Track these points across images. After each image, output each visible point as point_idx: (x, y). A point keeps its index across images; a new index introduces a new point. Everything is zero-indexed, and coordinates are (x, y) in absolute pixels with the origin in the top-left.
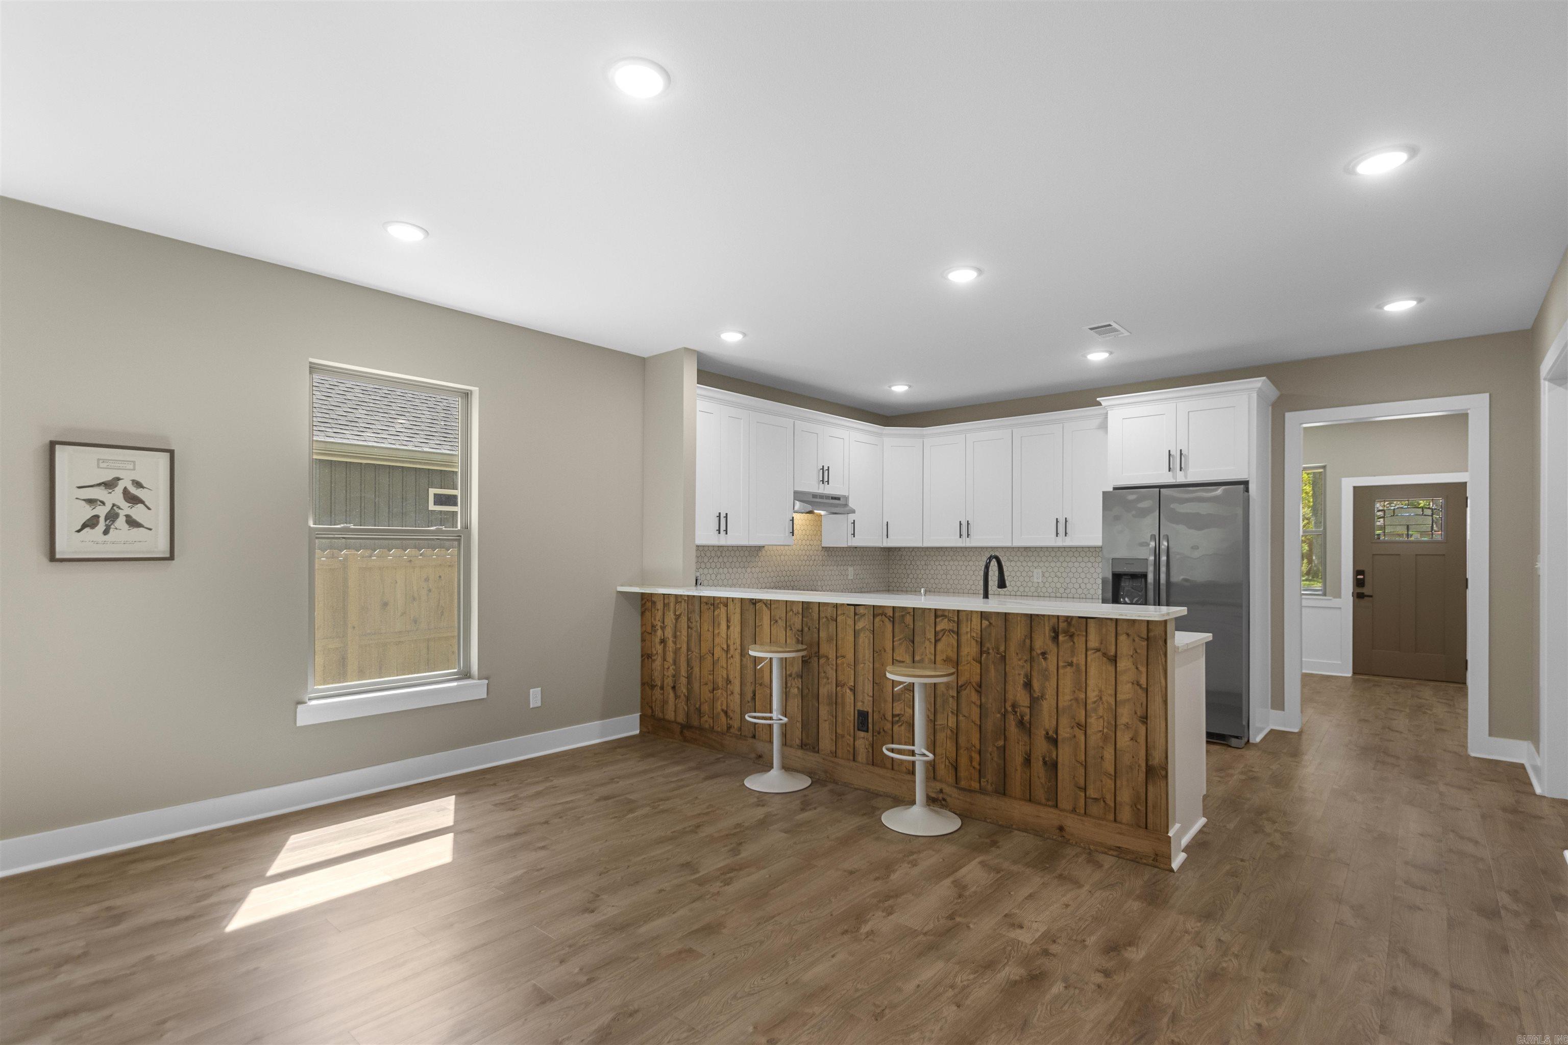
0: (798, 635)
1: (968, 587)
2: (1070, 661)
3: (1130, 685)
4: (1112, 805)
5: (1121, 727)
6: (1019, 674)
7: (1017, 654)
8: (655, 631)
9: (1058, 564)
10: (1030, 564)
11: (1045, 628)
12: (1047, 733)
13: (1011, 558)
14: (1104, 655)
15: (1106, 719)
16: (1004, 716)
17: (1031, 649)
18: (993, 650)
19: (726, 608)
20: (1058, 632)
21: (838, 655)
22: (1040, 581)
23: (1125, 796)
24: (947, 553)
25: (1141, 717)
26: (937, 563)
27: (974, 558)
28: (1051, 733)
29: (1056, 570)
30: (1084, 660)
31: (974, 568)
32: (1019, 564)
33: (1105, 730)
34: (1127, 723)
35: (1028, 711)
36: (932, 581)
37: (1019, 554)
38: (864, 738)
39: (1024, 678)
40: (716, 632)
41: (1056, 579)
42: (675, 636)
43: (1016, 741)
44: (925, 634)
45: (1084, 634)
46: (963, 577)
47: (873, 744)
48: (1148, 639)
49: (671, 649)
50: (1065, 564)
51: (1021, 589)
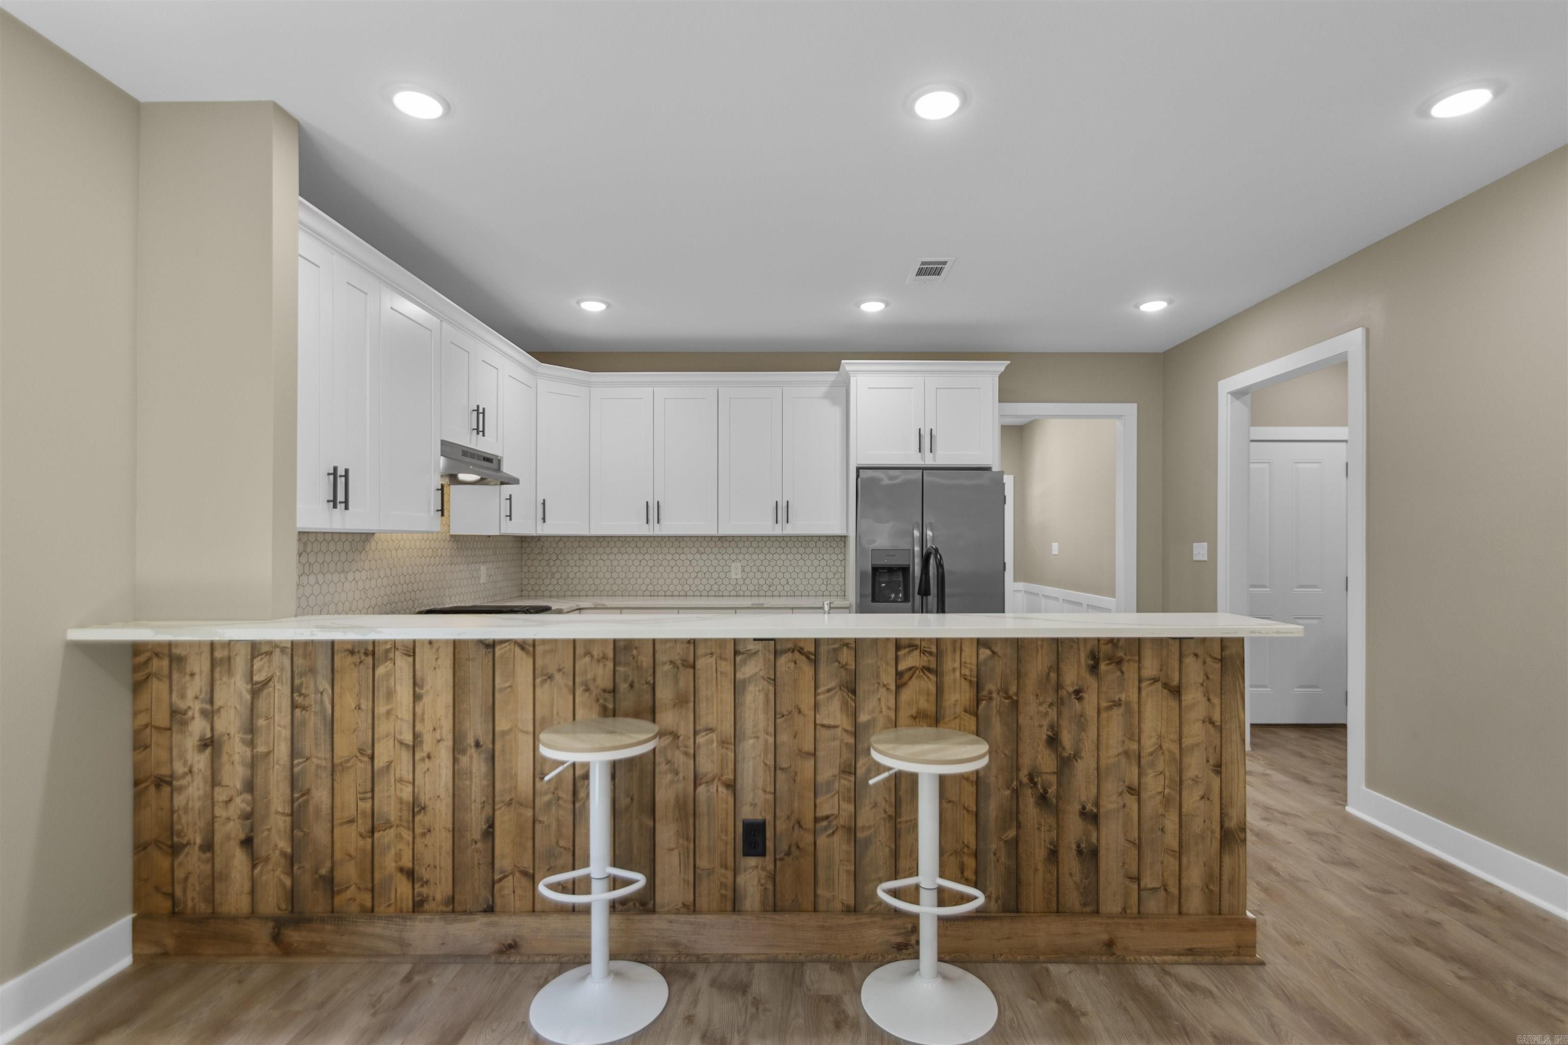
0: (605, 700)
1: (644, 588)
2: (1117, 699)
3: (1199, 725)
4: (1176, 892)
5: (1187, 783)
6: (1041, 726)
7: (1037, 696)
8: (183, 723)
9: (762, 556)
10: (726, 557)
11: (1080, 655)
12: (1084, 808)
13: (702, 550)
14: (1166, 685)
15: (1167, 774)
16: (1016, 793)
17: (1059, 686)
18: (998, 693)
19: (410, 659)
20: (1098, 659)
21: (698, 728)
22: (739, 577)
23: (1195, 876)
24: (612, 544)
25: (1214, 766)
26: (598, 557)
27: (651, 550)
28: (1089, 807)
29: (758, 563)
30: (1136, 695)
31: (651, 563)
32: (712, 557)
33: (1167, 791)
34: (1197, 777)
35: (1053, 779)
36: (590, 581)
37: (712, 544)
38: (757, 867)
39: (1048, 730)
40: (381, 709)
41: (758, 575)
42: (250, 730)
43: (1036, 827)
44: (878, 676)
45: (1137, 658)
46: (636, 575)
47: (775, 875)
48: (1221, 660)
49: (235, 758)
50: (769, 557)
51: (715, 588)
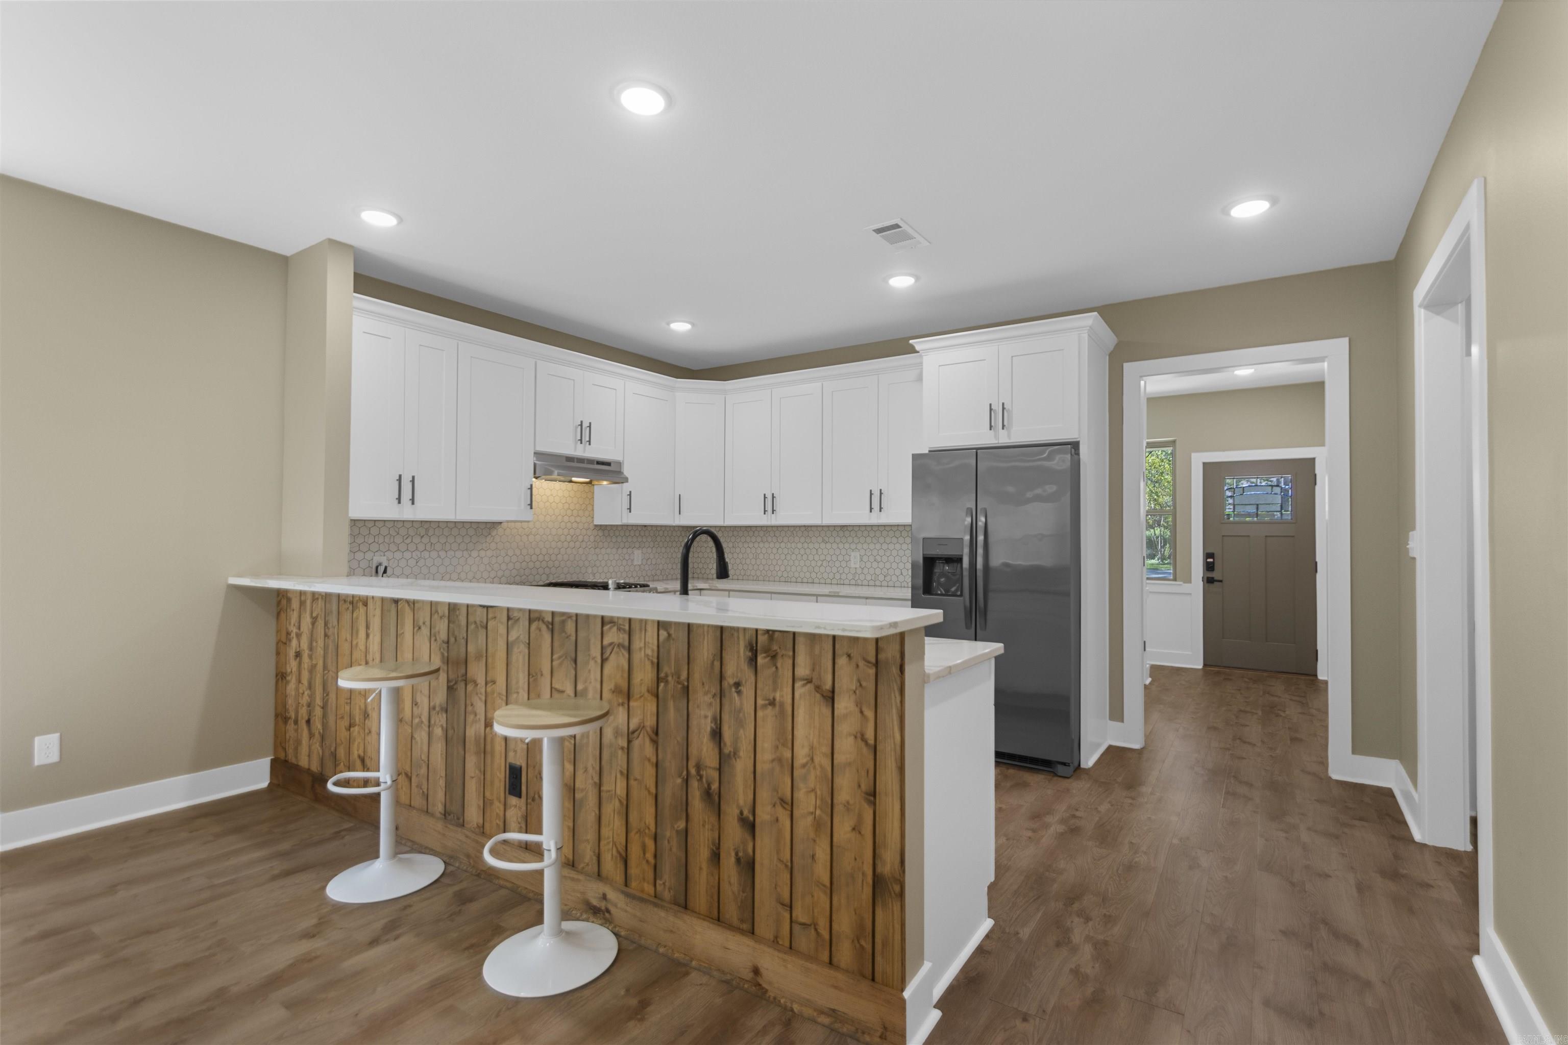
0: (444, 649)
1: (780, 574)
2: (771, 698)
3: (851, 739)
4: (827, 937)
5: (838, 809)
6: (706, 717)
7: (703, 684)
8: (290, 640)
9: (878, 546)
10: (847, 546)
11: (739, 644)
12: (741, 813)
13: (826, 539)
14: (818, 688)
15: (819, 793)
16: (687, 781)
17: (722, 678)
18: (672, 676)
19: (365, 608)
20: (756, 650)
21: (488, 679)
22: (858, 566)
23: (844, 924)
24: (756, 533)
25: (867, 794)
26: (746, 545)
27: (786, 539)
28: (746, 813)
29: (875, 553)
30: (790, 696)
31: (786, 551)
32: (835, 546)
33: (818, 812)
34: (848, 803)
35: (716, 775)
36: (740, 567)
37: (835, 533)
38: (516, 806)
39: (711, 722)
40: (354, 643)
41: (875, 565)
42: (311, 648)
43: (701, 823)
45: (791, 653)
46: (774, 563)
47: (527, 816)
48: (877, 664)
49: (306, 666)
50: (885, 546)
51: (838, 576)
